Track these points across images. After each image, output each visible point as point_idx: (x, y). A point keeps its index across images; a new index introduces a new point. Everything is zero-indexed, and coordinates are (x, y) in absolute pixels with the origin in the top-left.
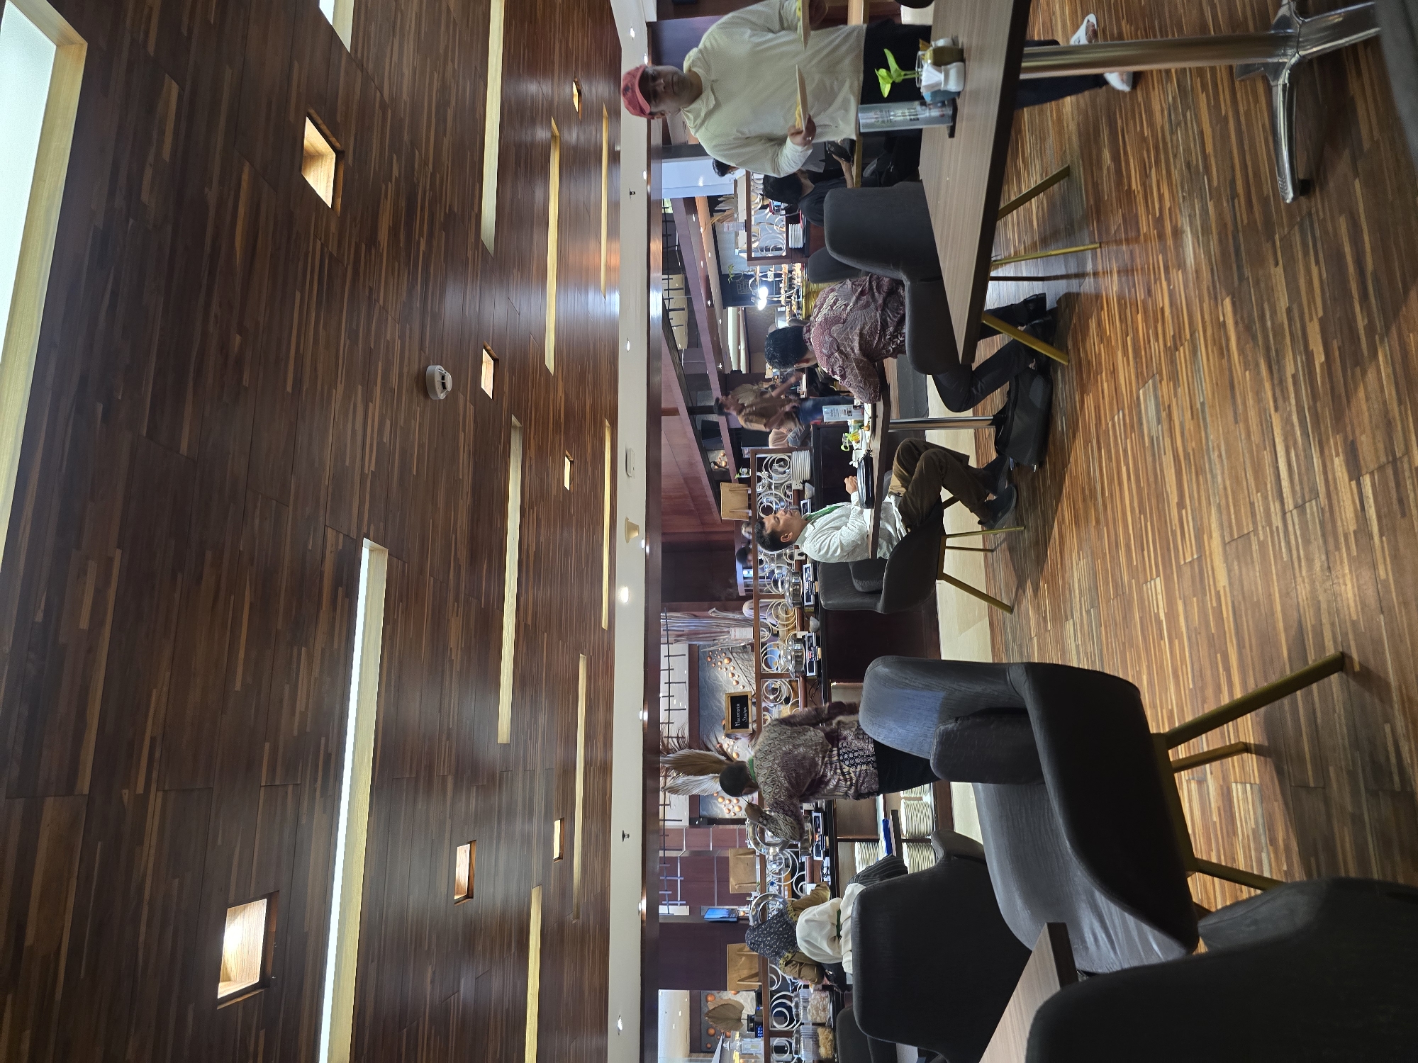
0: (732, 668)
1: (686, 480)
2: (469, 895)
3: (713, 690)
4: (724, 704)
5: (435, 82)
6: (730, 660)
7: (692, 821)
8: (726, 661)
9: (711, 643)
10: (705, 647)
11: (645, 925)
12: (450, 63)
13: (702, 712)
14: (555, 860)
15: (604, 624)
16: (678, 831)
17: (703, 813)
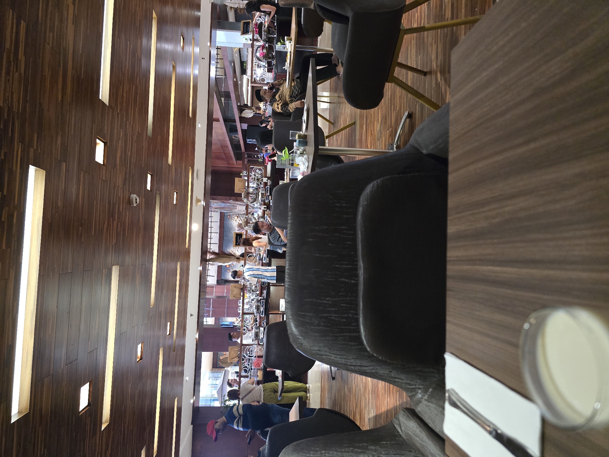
0: (238, 221)
1: (222, 146)
2: (141, 359)
3: (230, 229)
4: (234, 236)
5: (134, 90)
6: (238, 217)
7: (218, 281)
8: (236, 218)
9: (230, 212)
10: (227, 213)
11: (197, 342)
12: (138, 77)
13: (224, 238)
14: (168, 336)
15: (187, 246)
16: (212, 287)
17: (223, 278)
